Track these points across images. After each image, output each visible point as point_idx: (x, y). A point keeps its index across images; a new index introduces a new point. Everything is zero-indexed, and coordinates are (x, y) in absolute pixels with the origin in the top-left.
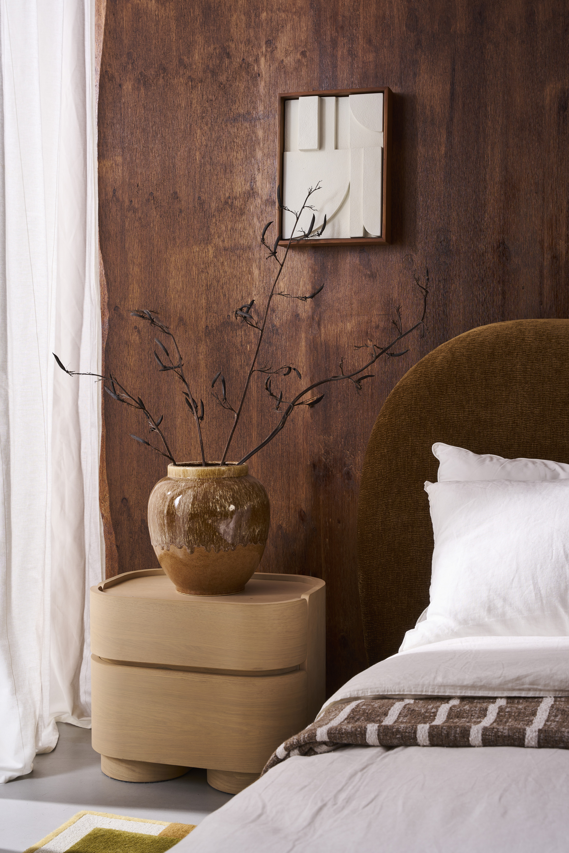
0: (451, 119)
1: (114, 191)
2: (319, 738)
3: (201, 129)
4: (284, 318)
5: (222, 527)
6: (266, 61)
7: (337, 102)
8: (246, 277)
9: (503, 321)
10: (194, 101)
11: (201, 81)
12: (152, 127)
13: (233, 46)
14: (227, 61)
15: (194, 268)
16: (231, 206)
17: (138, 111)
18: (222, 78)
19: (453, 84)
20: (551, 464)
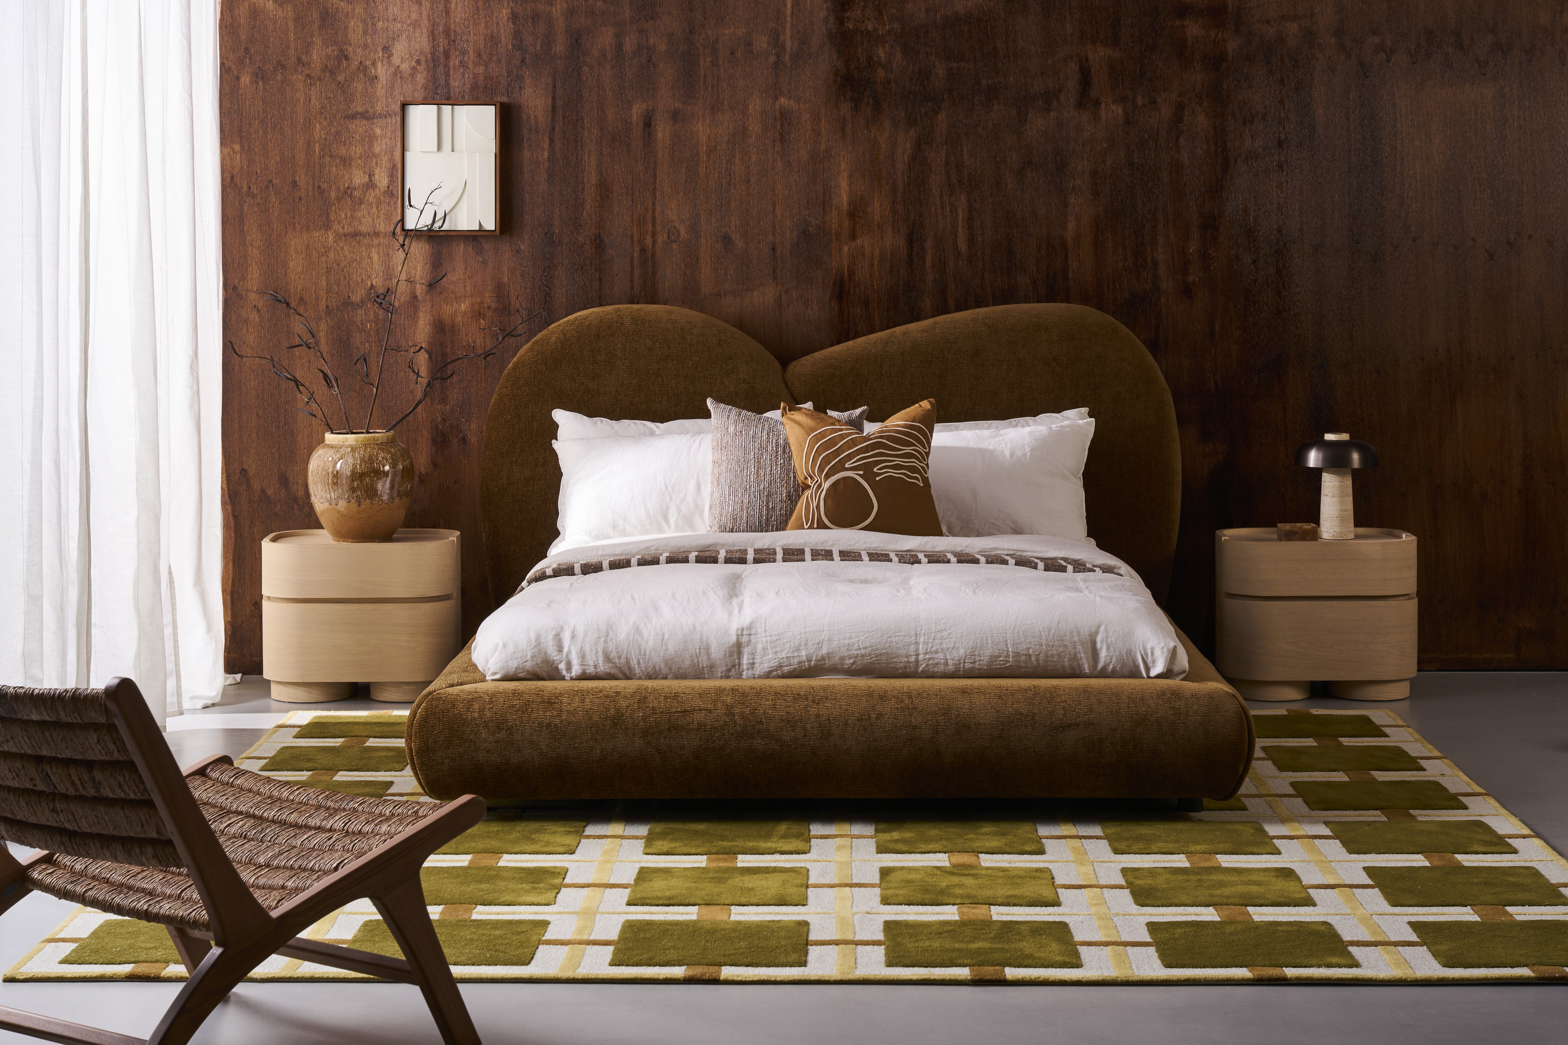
0: (553, 129)
1: (232, 177)
2: (547, 574)
3: (320, 123)
4: (403, 299)
5: (380, 487)
6: (383, 65)
7: (453, 109)
8: (366, 261)
9: (601, 305)
10: (313, 98)
11: (320, 79)
12: (271, 119)
13: (351, 49)
14: (345, 63)
15: (314, 252)
16: (351, 196)
17: (256, 103)
18: (341, 78)
19: (554, 99)
20: (648, 424)
